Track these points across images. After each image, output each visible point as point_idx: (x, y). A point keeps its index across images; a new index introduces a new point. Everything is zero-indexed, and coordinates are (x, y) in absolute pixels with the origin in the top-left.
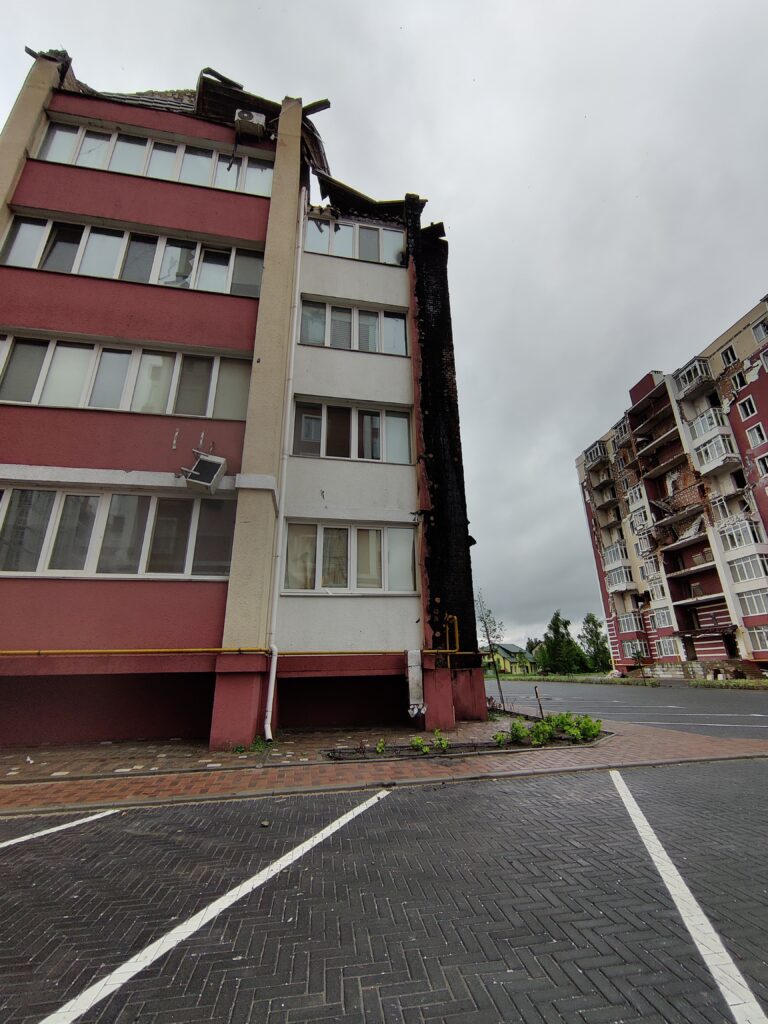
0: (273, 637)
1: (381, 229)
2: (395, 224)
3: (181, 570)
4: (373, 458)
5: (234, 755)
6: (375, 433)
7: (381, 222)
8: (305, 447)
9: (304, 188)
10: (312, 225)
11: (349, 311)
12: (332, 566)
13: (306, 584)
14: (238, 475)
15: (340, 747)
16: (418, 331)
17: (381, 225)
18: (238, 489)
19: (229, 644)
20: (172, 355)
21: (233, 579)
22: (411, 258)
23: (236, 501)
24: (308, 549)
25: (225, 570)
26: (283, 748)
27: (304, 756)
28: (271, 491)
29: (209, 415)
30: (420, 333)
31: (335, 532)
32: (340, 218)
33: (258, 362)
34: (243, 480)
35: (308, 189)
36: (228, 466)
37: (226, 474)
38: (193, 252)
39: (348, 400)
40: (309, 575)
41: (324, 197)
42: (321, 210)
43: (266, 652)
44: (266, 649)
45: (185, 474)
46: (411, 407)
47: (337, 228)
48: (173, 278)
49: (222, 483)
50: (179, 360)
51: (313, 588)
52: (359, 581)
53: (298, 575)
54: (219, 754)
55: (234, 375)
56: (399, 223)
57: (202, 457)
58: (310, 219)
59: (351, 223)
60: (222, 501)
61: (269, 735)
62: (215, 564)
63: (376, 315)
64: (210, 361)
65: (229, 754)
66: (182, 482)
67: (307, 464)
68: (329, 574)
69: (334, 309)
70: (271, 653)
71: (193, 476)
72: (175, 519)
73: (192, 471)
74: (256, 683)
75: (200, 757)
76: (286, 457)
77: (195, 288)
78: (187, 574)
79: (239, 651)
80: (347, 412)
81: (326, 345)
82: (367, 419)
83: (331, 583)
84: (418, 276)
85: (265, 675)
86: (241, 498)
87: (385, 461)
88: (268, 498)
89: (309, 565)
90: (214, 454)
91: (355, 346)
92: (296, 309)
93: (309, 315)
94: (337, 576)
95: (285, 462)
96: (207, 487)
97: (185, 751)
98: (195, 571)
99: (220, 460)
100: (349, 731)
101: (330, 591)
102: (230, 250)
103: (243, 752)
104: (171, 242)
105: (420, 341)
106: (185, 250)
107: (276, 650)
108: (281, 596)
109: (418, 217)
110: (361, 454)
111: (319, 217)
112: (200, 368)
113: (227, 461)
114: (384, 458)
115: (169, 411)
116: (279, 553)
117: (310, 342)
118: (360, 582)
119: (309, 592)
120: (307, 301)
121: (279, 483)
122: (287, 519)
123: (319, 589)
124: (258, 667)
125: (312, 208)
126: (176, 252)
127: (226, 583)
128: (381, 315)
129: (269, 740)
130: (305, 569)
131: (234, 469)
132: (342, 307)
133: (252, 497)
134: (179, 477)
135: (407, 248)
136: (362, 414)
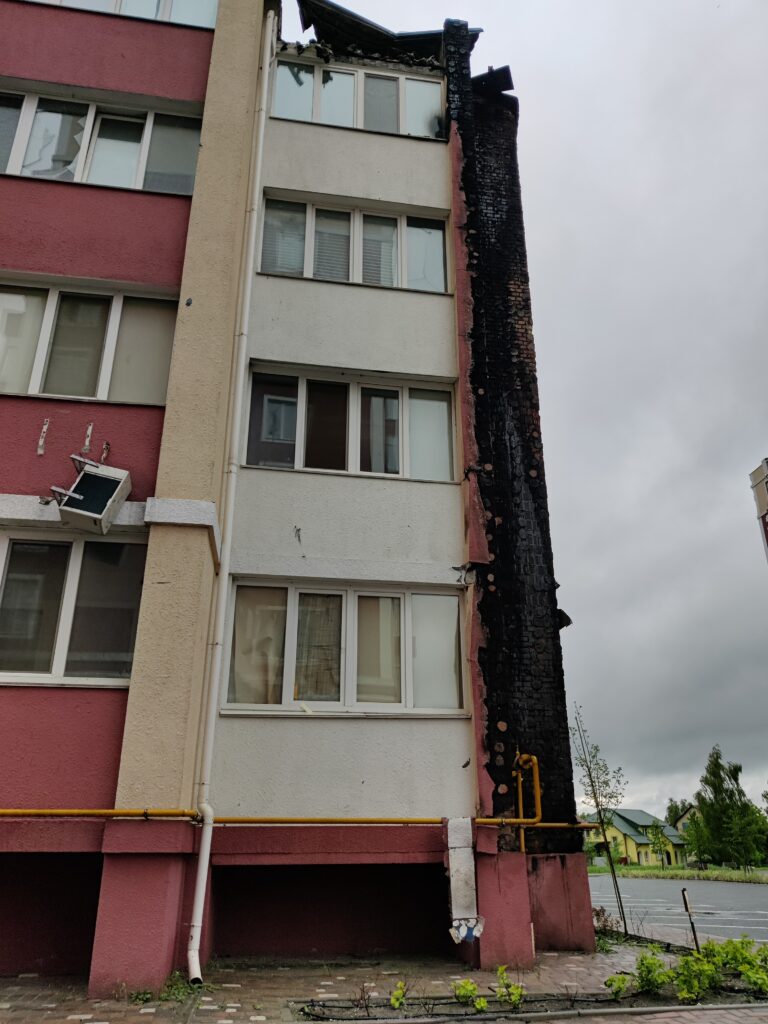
0: (206, 789)
1: (402, 78)
2: (426, 70)
3: (46, 668)
4: (386, 471)
5: (132, 1007)
6: (391, 428)
7: (402, 67)
8: (266, 453)
9: (271, 13)
10: (284, 73)
11: (346, 217)
12: (314, 662)
13: (266, 696)
14: (149, 499)
15: (322, 995)
16: (465, 249)
17: (403, 72)
18: (148, 525)
19: (128, 800)
20: (42, 293)
21: (136, 682)
22: (454, 125)
23: (146, 545)
24: (271, 632)
25: (124, 668)
26: (222, 995)
27: (258, 1012)
28: (208, 529)
29: (102, 395)
30: (471, 256)
31: (319, 600)
32: (332, 60)
33: (189, 304)
34: (157, 509)
35: (279, 13)
36: (133, 485)
37: (130, 498)
38: (80, 121)
39: (343, 371)
40: (272, 678)
41: (306, 26)
42: (299, 48)
43: (194, 817)
44: (195, 811)
45: (58, 497)
46: (453, 383)
47: (327, 78)
48: (47, 164)
49: (121, 513)
50: (53, 301)
51: (279, 701)
52: (360, 689)
53: (252, 678)
54: (105, 1004)
55: (146, 327)
56: (434, 68)
57: (88, 469)
58: (281, 63)
59: (351, 68)
60: (123, 545)
61: (196, 971)
62: (108, 657)
63: (392, 222)
64: (106, 303)
65: (124, 1006)
66: (52, 512)
67: (270, 481)
68: (306, 677)
69: (320, 213)
70: (202, 821)
71: (72, 502)
72: (39, 577)
73: (70, 493)
74: (175, 874)
75: (71, 1010)
76: (234, 469)
77: (84, 181)
78: (57, 676)
79: (145, 815)
80: (342, 391)
81: (306, 275)
82: (377, 403)
83: (310, 693)
84: (465, 156)
85: (190, 860)
86: (155, 540)
87: (407, 476)
88: (202, 540)
89: (272, 660)
90: (108, 462)
91: (357, 276)
92: (255, 215)
93: (276, 223)
94: (322, 680)
95: (233, 477)
96: (95, 521)
97: (44, 998)
98: (71, 668)
99: (120, 474)
100: (339, 966)
101: (310, 708)
102: (144, 117)
103: (147, 1001)
104: (46, 105)
105: (470, 267)
106: (70, 118)
107: (210, 814)
108: (222, 716)
109: (465, 57)
110: (366, 464)
111: (296, 60)
112: (87, 315)
113: (132, 476)
114: (405, 472)
115: (34, 390)
116: (220, 638)
117: (278, 270)
118: (363, 692)
119: (271, 709)
120: (274, 201)
121: (221, 514)
122: (234, 577)
123: (289, 704)
124: (178, 844)
125: (285, 46)
126: (54, 121)
127: (125, 691)
128: (403, 224)
129: (196, 981)
130: (265, 668)
131: (144, 489)
132: (335, 211)
133: (174, 537)
134: (47, 503)
135: (448, 110)
136: (367, 395)
